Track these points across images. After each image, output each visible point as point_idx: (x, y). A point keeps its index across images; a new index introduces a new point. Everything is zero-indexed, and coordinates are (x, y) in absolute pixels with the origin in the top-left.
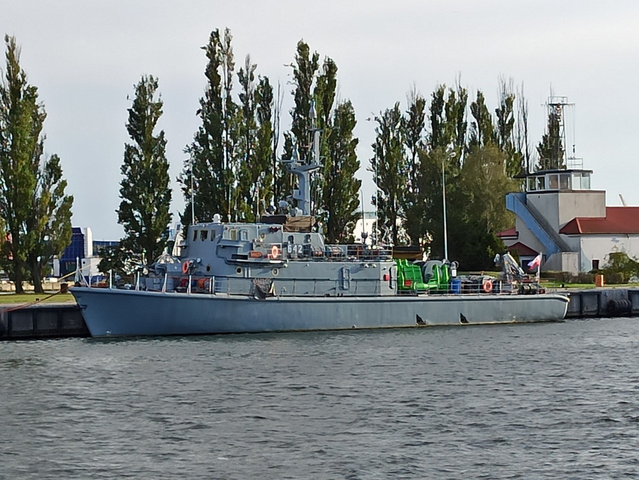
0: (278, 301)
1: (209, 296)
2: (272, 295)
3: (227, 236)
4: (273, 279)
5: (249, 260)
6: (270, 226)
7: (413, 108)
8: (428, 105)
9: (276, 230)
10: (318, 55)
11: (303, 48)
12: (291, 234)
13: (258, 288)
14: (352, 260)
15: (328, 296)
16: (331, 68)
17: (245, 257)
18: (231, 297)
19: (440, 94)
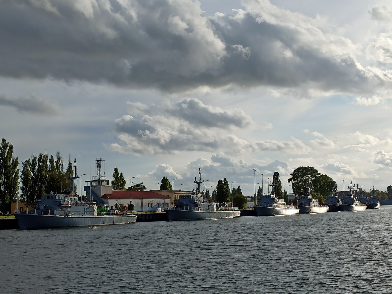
0: (71, 217)
1: (54, 216)
2: (70, 216)
3: (57, 198)
4: (70, 211)
5: (64, 205)
6: (66, 195)
7: (33, 160)
8: (37, 159)
9: (68, 196)
10: (8, 143)
11: (4, 141)
12: (71, 197)
13: (66, 214)
14: (87, 205)
15: (83, 216)
16: (11, 147)
17: (63, 204)
18: (60, 216)
19: (41, 156)
